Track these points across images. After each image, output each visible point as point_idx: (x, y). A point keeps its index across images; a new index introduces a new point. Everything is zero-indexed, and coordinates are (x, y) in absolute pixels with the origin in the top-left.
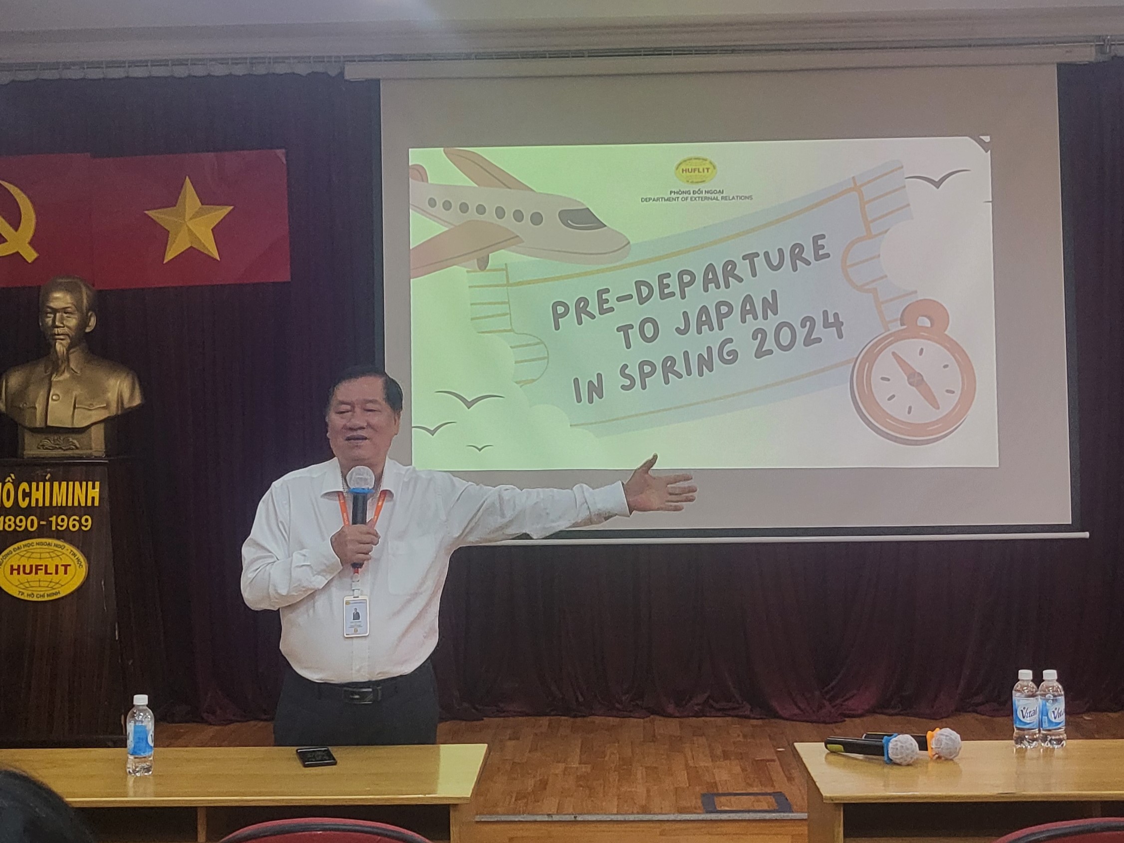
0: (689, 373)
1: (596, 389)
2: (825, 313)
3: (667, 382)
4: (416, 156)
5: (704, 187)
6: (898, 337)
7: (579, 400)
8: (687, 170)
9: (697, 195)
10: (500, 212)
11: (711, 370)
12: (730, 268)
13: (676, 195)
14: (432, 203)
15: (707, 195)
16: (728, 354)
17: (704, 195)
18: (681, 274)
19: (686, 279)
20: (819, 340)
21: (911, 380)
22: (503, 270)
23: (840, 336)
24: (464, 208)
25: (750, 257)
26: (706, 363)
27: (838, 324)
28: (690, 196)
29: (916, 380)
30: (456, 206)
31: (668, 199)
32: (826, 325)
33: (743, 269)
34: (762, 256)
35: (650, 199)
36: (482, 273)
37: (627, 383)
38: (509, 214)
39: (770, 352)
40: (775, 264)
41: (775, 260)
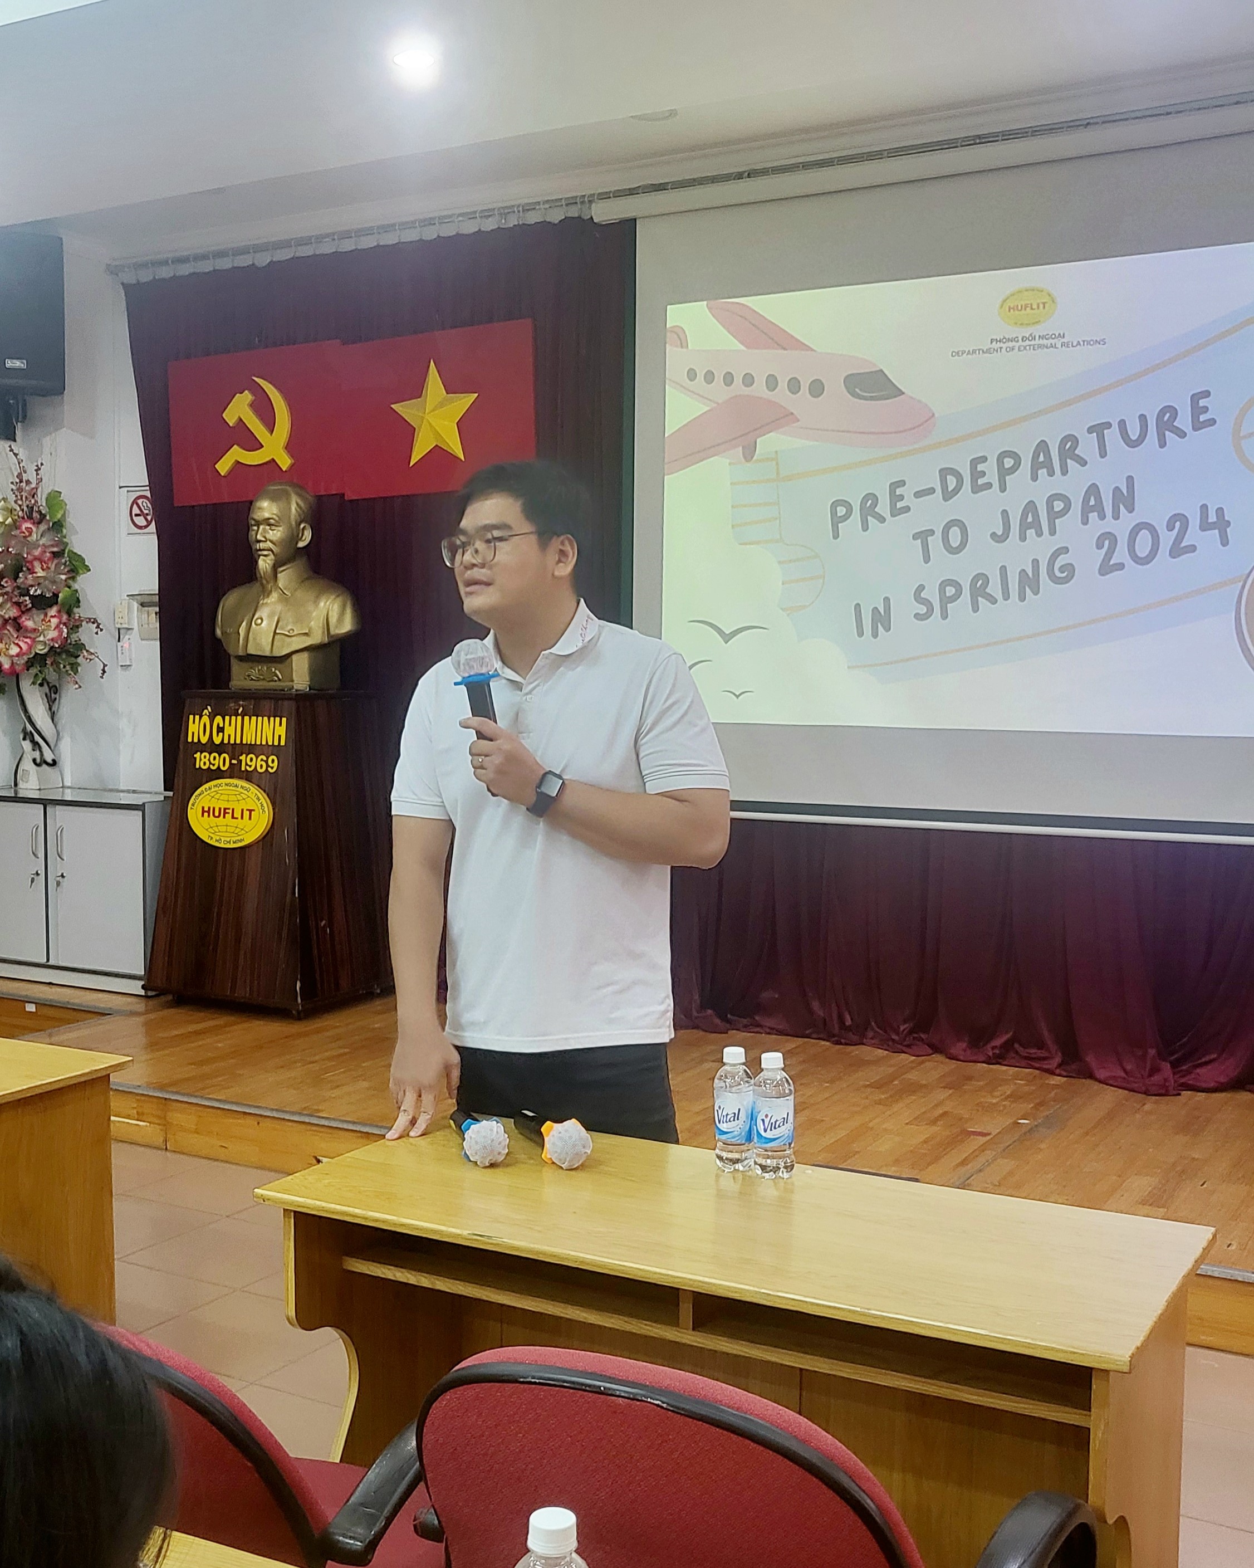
0: (1006, 596)
1: (882, 619)
2: (1204, 508)
3: (975, 608)
4: (675, 315)
5: (1036, 330)
7: (861, 634)
8: (1014, 307)
9: (1027, 343)
10: (772, 382)
11: (1036, 593)
12: (1069, 446)
13: (998, 345)
14: (693, 375)
15: (1041, 341)
16: (1062, 569)
17: (1036, 342)
18: (1001, 457)
19: (1008, 463)
20: (1192, 548)
22: (773, 459)
23: (1225, 542)
24: (729, 379)
25: (1099, 430)
26: (1029, 582)
27: (1222, 525)
28: (1017, 345)
30: (719, 378)
31: (988, 351)
32: (1205, 526)
33: (1088, 447)
34: (1115, 426)
35: (962, 352)
36: (748, 465)
37: (923, 609)
38: (783, 384)
39: (1121, 566)
40: (1134, 438)
41: (1134, 434)
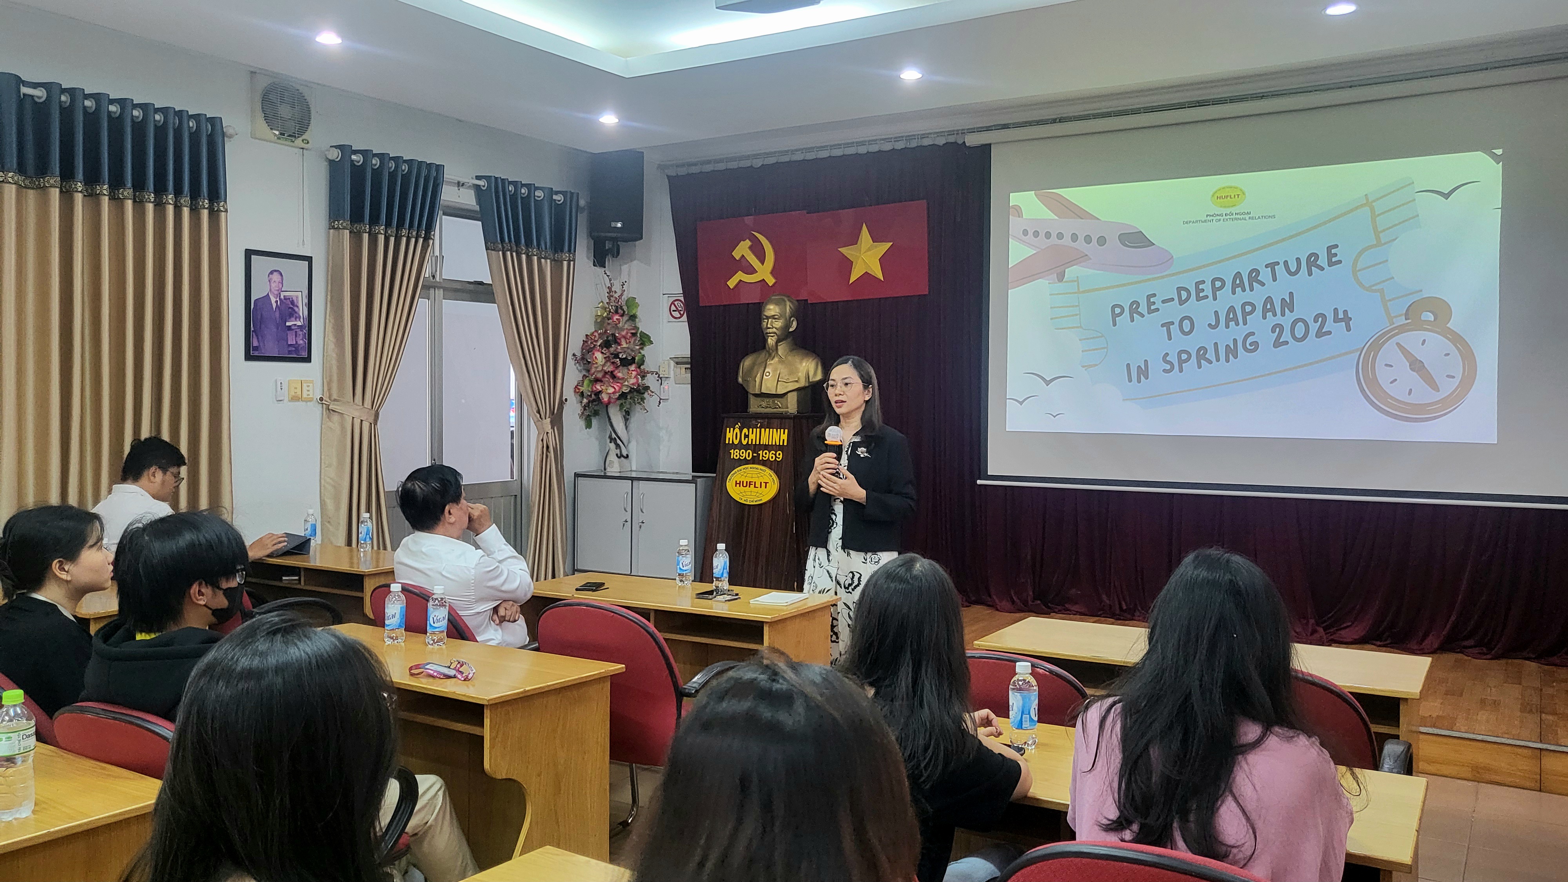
0: (1218, 360)
1: (1144, 372)
2: (1336, 310)
3: (1200, 367)
4: (1015, 198)
5: (1233, 210)
6: (1402, 329)
7: (1130, 380)
8: (1221, 197)
9: (1228, 217)
10: (1074, 238)
11: (1236, 357)
12: (1254, 276)
13: (1211, 218)
14: (1025, 233)
15: (1237, 216)
16: (1250, 345)
17: (1234, 216)
18: (1213, 281)
19: (1218, 284)
20: (1329, 333)
21: (1412, 367)
22: (1075, 281)
23: (1349, 329)
24: (1048, 235)
25: (1272, 266)
26: (1232, 351)
27: (1347, 319)
28: (1222, 218)
29: (1417, 366)
30: (1042, 235)
31: (1205, 221)
32: (1336, 320)
33: (1265, 275)
34: (1282, 264)
35: (1190, 222)
36: (1060, 284)
37: (1168, 367)
38: (1081, 238)
39: (1287, 343)
40: (1293, 270)
41: (1293, 268)
